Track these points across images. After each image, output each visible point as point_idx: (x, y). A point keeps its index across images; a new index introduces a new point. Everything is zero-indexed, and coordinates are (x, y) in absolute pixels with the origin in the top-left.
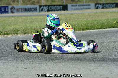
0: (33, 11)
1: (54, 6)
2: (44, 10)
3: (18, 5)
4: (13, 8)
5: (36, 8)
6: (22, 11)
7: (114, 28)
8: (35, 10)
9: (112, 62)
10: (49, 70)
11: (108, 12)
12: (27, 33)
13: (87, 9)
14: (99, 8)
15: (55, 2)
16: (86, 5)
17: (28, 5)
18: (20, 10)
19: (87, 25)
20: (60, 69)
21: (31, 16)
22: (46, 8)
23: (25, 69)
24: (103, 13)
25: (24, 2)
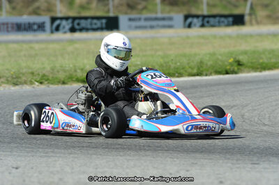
0: (35, 30)
1: (86, 18)
2: (61, 27)
5: (44, 23)
6: (10, 29)
7: (227, 73)
8: (41, 27)
9: (221, 155)
10: (72, 173)
11: (215, 37)
12: (22, 83)
13: (164, 27)
14: (192, 25)
15: (89, 9)
16: (163, 19)
17: (25, 17)
18: (5, 26)
19: (165, 65)
20: (98, 170)
21: (30, 42)
22: (66, 25)
23: (14, 170)
24: (203, 37)
25: (14, 8)
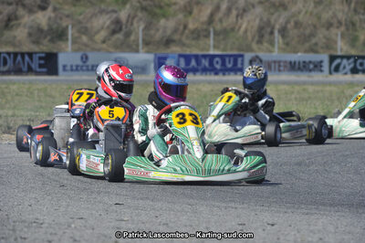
0: (310, 71)
2: (341, 68)
3: (271, 52)
4: (258, 61)
5: (321, 62)
6: (282, 68)
8: (318, 66)
17: (299, 54)
18: (277, 65)
21: (304, 83)
22: (347, 64)
23: (269, 227)
25: (287, 44)
